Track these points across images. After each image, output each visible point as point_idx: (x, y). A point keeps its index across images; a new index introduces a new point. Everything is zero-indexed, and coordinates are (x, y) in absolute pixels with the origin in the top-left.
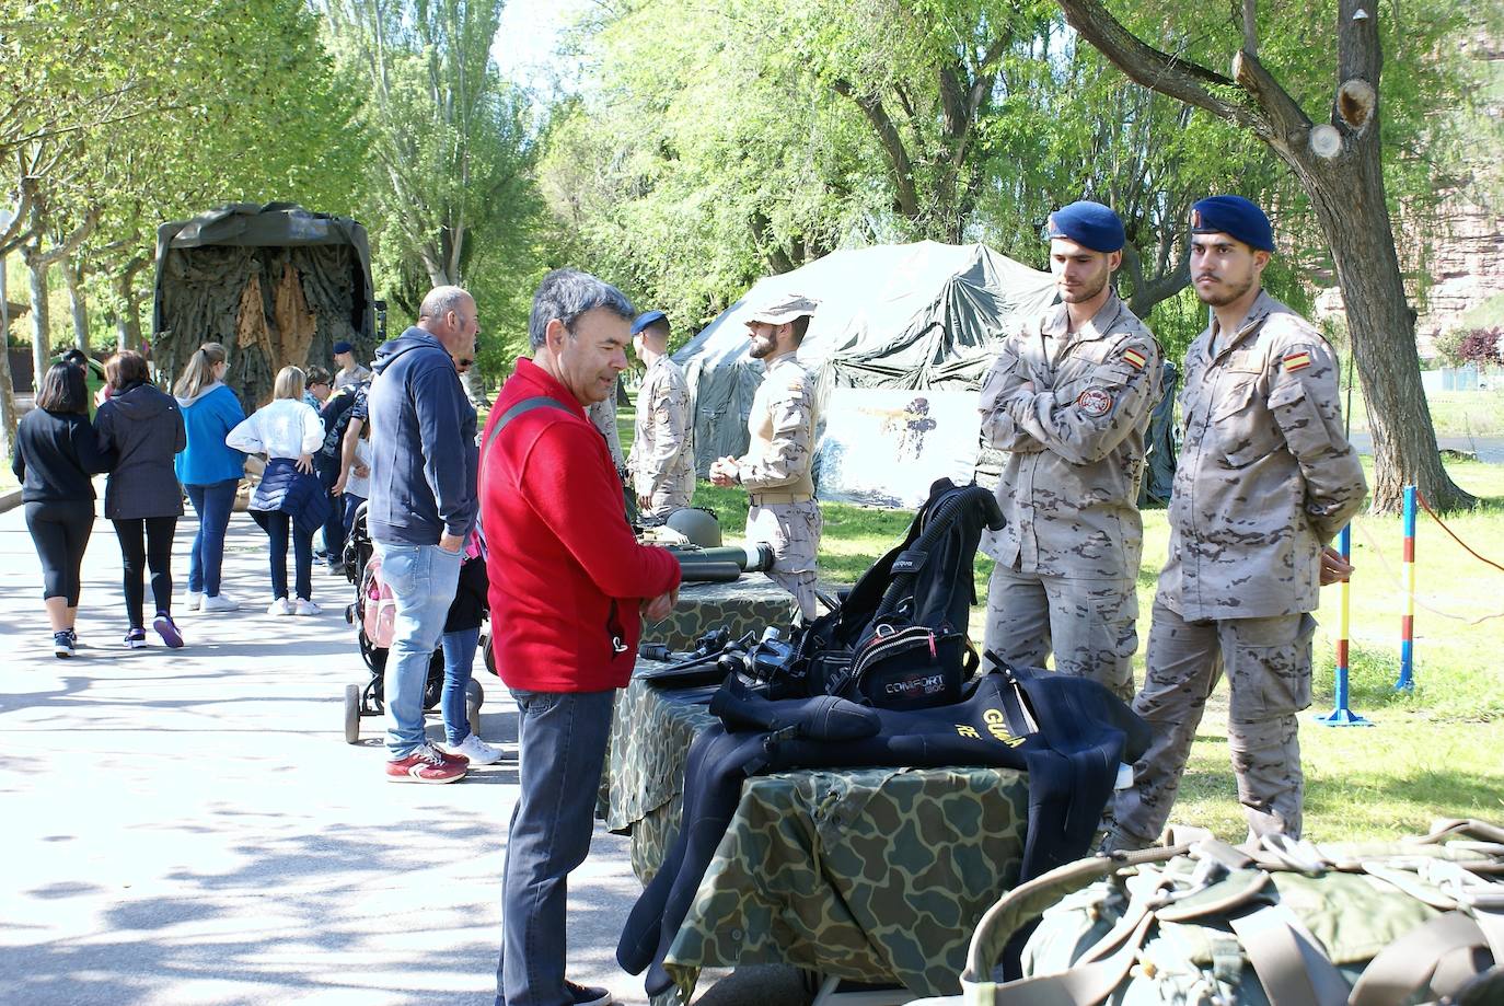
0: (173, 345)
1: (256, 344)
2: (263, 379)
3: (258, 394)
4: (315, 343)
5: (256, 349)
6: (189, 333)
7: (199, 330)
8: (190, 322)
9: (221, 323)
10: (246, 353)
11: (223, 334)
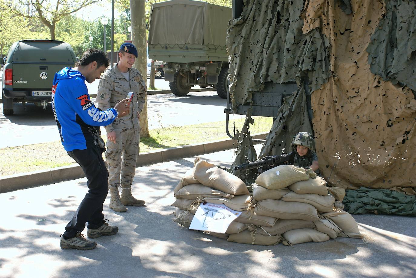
0: (244, 32)
1: (320, 29)
2: (321, 66)
3: (314, 82)
4: (380, 28)
5: (317, 35)
6: (260, 20)
7: (269, 16)
8: (263, 8)
9: (291, 8)
10: (308, 38)
11: (291, 19)
